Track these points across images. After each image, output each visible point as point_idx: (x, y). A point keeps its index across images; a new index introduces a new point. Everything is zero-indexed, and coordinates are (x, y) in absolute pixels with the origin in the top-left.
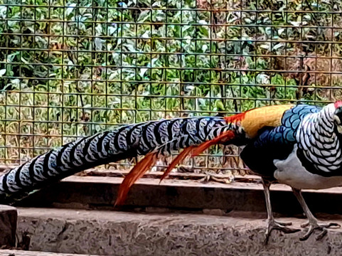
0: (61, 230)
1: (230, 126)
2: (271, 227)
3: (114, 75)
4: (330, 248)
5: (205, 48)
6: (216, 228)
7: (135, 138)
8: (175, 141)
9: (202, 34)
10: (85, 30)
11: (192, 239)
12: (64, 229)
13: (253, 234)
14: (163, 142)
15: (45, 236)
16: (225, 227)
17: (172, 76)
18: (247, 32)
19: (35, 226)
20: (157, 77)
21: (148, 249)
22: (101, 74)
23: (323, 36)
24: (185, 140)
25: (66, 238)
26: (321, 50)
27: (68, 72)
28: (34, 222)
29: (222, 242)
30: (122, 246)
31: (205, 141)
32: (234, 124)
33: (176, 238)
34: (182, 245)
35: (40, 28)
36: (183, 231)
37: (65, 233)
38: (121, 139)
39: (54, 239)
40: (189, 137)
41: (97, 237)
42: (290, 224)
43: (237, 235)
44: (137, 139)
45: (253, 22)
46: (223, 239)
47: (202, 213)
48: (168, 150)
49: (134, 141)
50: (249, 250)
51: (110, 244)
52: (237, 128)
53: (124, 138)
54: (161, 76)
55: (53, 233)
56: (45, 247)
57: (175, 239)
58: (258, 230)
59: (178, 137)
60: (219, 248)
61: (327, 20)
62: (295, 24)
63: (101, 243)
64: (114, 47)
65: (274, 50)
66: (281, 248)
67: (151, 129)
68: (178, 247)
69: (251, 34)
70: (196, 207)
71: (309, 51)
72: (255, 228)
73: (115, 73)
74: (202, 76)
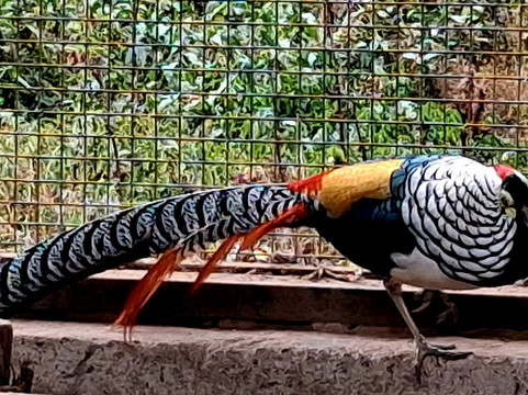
0: (83, 357)
1: (299, 197)
2: (423, 353)
3: (165, 102)
4: (518, 386)
5: (312, 58)
6: (333, 354)
7: (145, 228)
8: (211, 228)
9: (308, 35)
10: (119, 30)
11: (295, 372)
12: (88, 355)
13: (393, 363)
14: (189, 230)
15: (57, 367)
16: (348, 352)
17: (259, 104)
18: (380, 33)
19: (40, 350)
20: (236, 105)
21: (223, 388)
22: (144, 101)
23: (505, 38)
24: (226, 225)
25: (91, 369)
26: (501, 61)
27: (92, 99)
28: (40, 344)
29: (343, 375)
30: (182, 382)
31: (259, 224)
32: (304, 195)
33: (269, 370)
34: (279, 381)
35: (46, 27)
36: (280, 359)
37: (89, 362)
38: (122, 231)
39: (71, 372)
40: (233, 220)
41: (141, 368)
42: (453, 348)
43: (367, 365)
44: (148, 229)
45: (391, 15)
46: (345, 371)
47: (311, 330)
48: (200, 243)
49: (143, 233)
50: (387, 389)
51: (162, 380)
52: (311, 201)
53: (126, 229)
54: (241, 104)
55: (70, 362)
56: (57, 383)
57: (267, 371)
58: (401, 357)
59: (214, 220)
60: (338, 386)
61: (510, 13)
62: (459, 19)
63: (147, 378)
64: (166, 56)
65: (426, 62)
66: (438, 386)
67: (170, 210)
68: (272, 384)
69: (388, 35)
70: (301, 319)
71: (481, 64)
72: (396, 354)
73: (168, 100)
74: (309, 105)
